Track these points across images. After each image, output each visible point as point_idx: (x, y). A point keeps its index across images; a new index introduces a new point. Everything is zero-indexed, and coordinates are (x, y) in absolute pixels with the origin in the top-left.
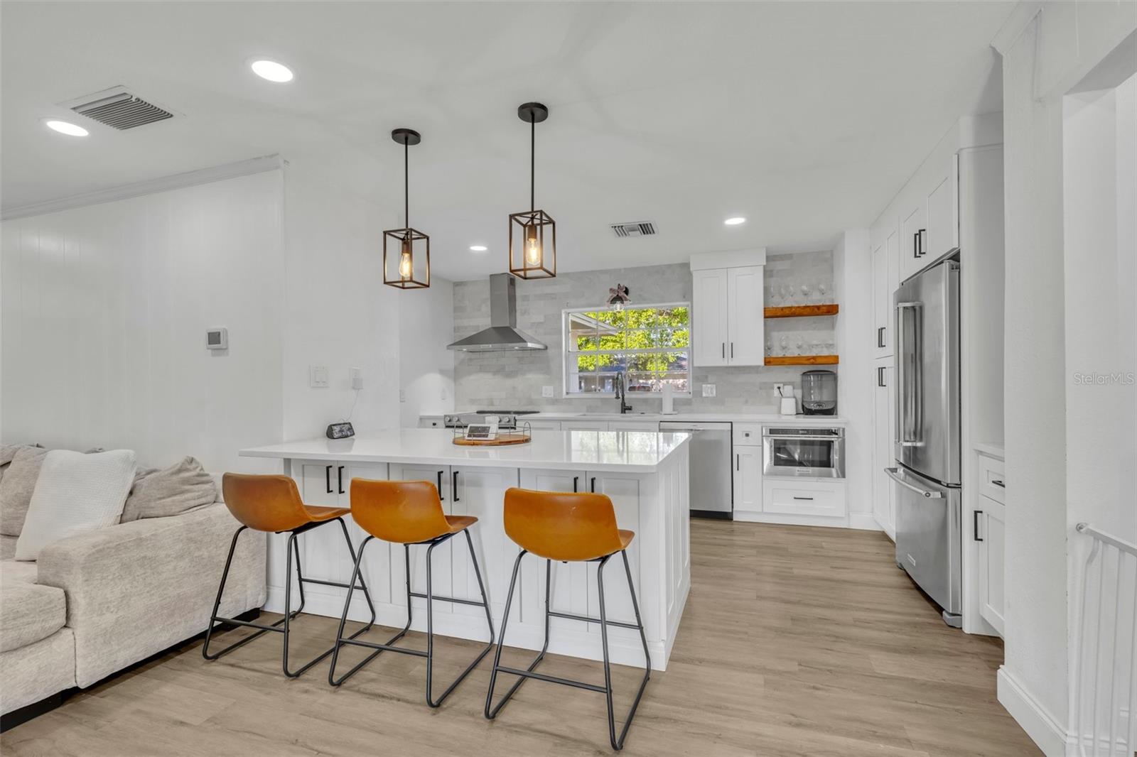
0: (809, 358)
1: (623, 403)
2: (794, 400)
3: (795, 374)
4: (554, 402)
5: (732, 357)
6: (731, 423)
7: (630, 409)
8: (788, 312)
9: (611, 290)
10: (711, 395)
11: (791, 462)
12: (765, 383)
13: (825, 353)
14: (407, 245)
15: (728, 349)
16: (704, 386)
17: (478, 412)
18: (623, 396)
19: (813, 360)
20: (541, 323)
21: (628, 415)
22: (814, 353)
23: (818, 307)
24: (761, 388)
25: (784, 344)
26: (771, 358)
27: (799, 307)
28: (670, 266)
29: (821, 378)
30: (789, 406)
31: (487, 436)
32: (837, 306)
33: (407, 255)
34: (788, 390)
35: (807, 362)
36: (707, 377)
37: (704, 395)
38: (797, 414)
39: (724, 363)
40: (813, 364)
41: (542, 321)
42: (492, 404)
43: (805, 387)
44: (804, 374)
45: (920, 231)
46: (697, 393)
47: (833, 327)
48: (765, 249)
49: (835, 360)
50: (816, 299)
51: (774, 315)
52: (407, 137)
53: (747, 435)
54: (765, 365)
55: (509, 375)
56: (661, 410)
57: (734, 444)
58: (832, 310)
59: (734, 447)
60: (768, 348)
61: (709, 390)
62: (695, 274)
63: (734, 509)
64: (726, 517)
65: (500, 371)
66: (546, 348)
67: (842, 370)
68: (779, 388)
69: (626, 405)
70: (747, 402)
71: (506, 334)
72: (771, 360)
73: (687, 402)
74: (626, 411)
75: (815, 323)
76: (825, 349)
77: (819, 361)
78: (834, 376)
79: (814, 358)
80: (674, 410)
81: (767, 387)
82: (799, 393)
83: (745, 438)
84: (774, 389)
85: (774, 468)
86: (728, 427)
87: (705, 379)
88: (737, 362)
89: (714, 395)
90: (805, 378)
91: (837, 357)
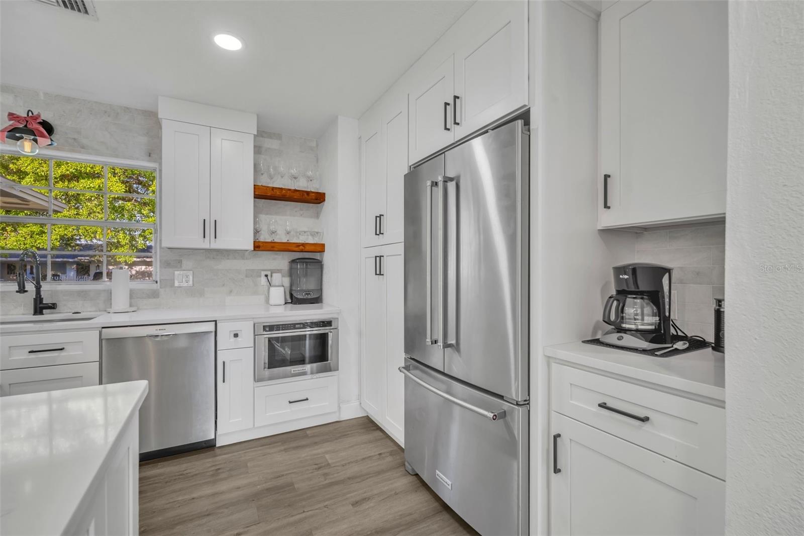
0: (298, 245)
1: (38, 300)
2: (282, 288)
3: (282, 261)
5: (216, 238)
6: (216, 321)
7: (53, 307)
9: (12, 116)
10: (186, 285)
11: (283, 363)
12: (253, 270)
13: (311, 240)
15: (210, 228)
16: (177, 273)
18: (38, 288)
19: (301, 247)
21: (47, 315)
22: (301, 240)
24: (246, 276)
25: (272, 228)
26: (259, 242)
27: (290, 190)
29: (306, 265)
30: (278, 295)
32: (324, 194)
34: (277, 278)
35: (297, 249)
36: (180, 262)
37: (176, 284)
38: (286, 303)
39: (206, 245)
40: (302, 251)
43: (291, 273)
44: (293, 261)
46: (168, 282)
47: (317, 216)
48: (256, 117)
49: (320, 248)
50: (302, 185)
51: (264, 194)
53: (236, 335)
54: (254, 250)
57: (218, 349)
58: (318, 198)
59: (218, 352)
60: (256, 232)
61: (182, 278)
62: (164, 124)
63: (219, 432)
64: (208, 446)
67: (328, 258)
68: (266, 276)
69: (45, 302)
72: (262, 245)
74: (44, 311)
75: (301, 210)
76: (310, 237)
77: (307, 248)
78: (319, 264)
79: (303, 245)
80: (131, 306)
81: (253, 275)
82: (287, 281)
83: (233, 339)
84: (260, 276)
85: (267, 372)
86: (210, 327)
87: (178, 264)
88: (220, 244)
89: (191, 283)
90: (294, 266)
91: (323, 245)
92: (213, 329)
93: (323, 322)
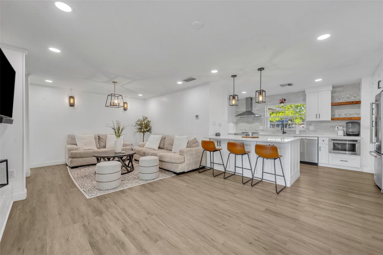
0: (349, 118)
1: (283, 131)
2: (343, 131)
3: (344, 123)
4: (263, 130)
5: (319, 118)
6: (318, 137)
7: (285, 133)
8: (340, 104)
9: (280, 100)
10: (312, 129)
11: (338, 149)
12: (332, 126)
14: (234, 98)
15: (318, 116)
17: (242, 133)
18: (283, 129)
19: (351, 119)
21: (285, 134)
22: (352, 116)
23: (353, 102)
24: (330, 128)
25: (339, 114)
27: (345, 102)
28: (299, 92)
29: (355, 124)
30: (341, 133)
32: (360, 101)
33: (234, 100)
34: (341, 128)
37: (310, 129)
38: (344, 136)
39: (317, 120)
40: (350, 120)
41: (260, 109)
42: (246, 131)
43: (346, 127)
44: (347, 123)
45: (379, 81)
46: (308, 129)
47: (360, 108)
48: (332, 85)
49: (359, 119)
50: (352, 99)
51: (335, 105)
52: (234, 76)
53: (323, 141)
54: (332, 120)
55: (251, 123)
56: (296, 133)
57: (319, 143)
58: (358, 103)
59: (319, 144)
60: (332, 115)
61: (312, 128)
62: (307, 94)
63: (319, 162)
64: (316, 164)
65: (248, 122)
66: (261, 116)
67: (362, 122)
68: (338, 127)
69: (284, 132)
70: (325, 131)
71: (250, 113)
72: (334, 119)
73: (304, 131)
75: (352, 107)
76: (356, 115)
77: (353, 119)
78: (359, 124)
79: (351, 118)
80: (300, 133)
82: (345, 129)
84: (335, 127)
85: (333, 151)
86: (317, 138)
87: (311, 125)
88: (321, 119)
89: (314, 129)
90: (347, 124)
91: (360, 118)
92: (317, 139)
93: (354, 140)
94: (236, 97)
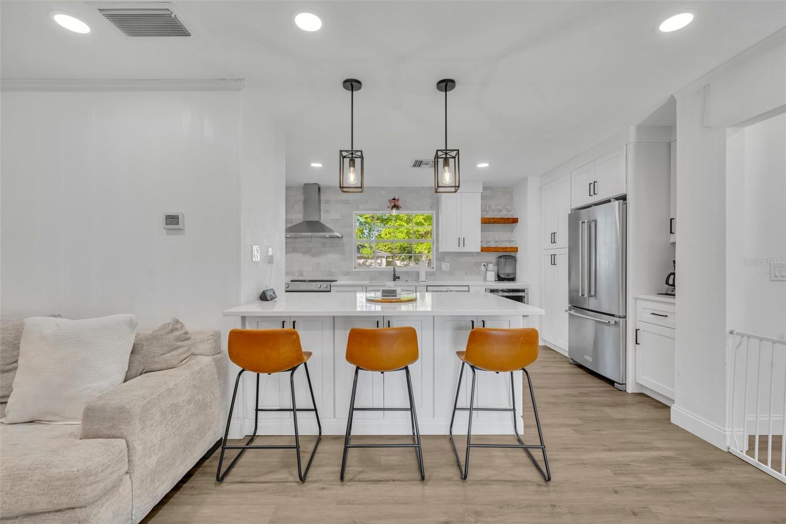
0: (503, 248)
1: (394, 274)
2: (494, 272)
3: (492, 257)
4: (347, 274)
5: (464, 246)
6: (468, 286)
7: (399, 278)
8: (492, 220)
9: (390, 201)
10: (446, 269)
13: (508, 245)
15: (461, 242)
16: (443, 264)
17: (292, 281)
19: (505, 249)
20: (339, 219)
21: (398, 282)
22: (503, 245)
23: (508, 219)
24: (474, 265)
27: (498, 218)
28: (423, 188)
29: (507, 259)
30: (491, 276)
31: (396, 296)
32: (517, 219)
33: (352, 169)
34: (490, 266)
35: (501, 250)
36: (444, 258)
37: (443, 269)
38: (496, 280)
39: (459, 250)
40: (505, 251)
41: (340, 218)
42: (302, 275)
43: (498, 264)
44: (500, 257)
45: (594, 182)
46: (439, 268)
47: (512, 231)
48: (482, 183)
49: (516, 250)
50: (504, 214)
51: (486, 221)
52: (352, 85)
54: (481, 252)
55: (315, 255)
56: (419, 279)
58: (515, 221)
60: (482, 242)
61: (445, 266)
65: (308, 252)
66: (342, 237)
67: (519, 255)
68: (484, 265)
69: (397, 276)
70: (466, 274)
71: (314, 226)
72: (485, 249)
73: (433, 274)
74: (396, 280)
75: (504, 228)
76: (508, 243)
77: (508, 250)
78: (514, 259)
79: (506, 248)
80: (426, 279)
81: (478, 264)
82: (496, 268)
84: (481, 266)
88: (466, 249)
89: (448, 269)
90: (500, 260)
91: (517, 248)
92: (468, 290)
93: (519, 290)
94: (358, 161)
